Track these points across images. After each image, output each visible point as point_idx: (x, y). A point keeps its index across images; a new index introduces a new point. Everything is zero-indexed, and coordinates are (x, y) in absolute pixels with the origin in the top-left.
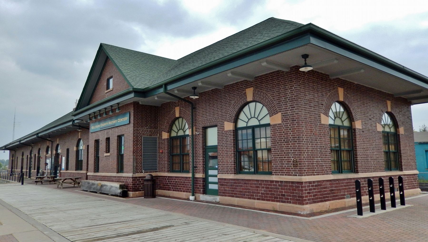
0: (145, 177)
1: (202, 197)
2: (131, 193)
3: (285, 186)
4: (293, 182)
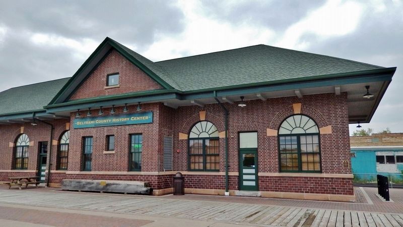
0: (175, 175)
1: (237, 192)
2: (156, 191)
3: (335, 181)
4: (343, 179)
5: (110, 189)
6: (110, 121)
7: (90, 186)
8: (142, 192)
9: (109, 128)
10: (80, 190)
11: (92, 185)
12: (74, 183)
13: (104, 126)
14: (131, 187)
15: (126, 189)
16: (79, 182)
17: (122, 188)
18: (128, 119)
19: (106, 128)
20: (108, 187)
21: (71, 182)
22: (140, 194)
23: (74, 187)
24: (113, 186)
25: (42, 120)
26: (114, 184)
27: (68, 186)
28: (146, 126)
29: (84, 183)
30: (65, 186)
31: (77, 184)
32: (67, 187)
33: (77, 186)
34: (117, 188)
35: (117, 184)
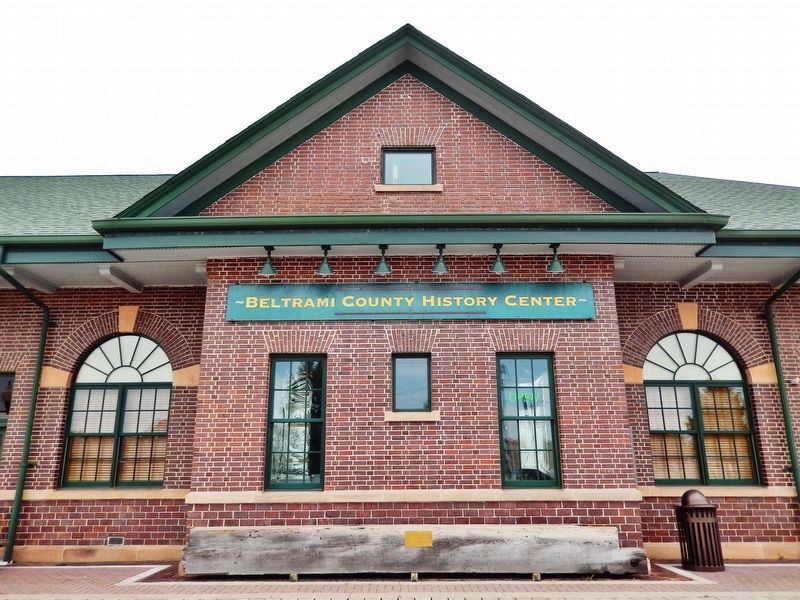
5: (456, 560)
6: (409, 302)
7: (350, 553)
8: (612, 570)
9: (407, 328)
10: (294, 575)
11: (359, 549)
12: (257, 543)
13: (378, 320)
14: (555, 549)
15: (536, 558)
16: (287, 539)
17: (516, 556)
18: (493, 301)
19: (388, 328)
20: (444, 555)
21: (241, 538)
22: (604, 575)
23: (260, 560)
24: (469, 548)
25: (28, 286)
26: (471, 541)
27: (225, 556)
28: (570, 328)
29: (315, 541)
30: (206, 556)
31: (274, 549)
32: (221, 561)
33: (275, 558)
34: (492, 557)
35: (486, 541)
